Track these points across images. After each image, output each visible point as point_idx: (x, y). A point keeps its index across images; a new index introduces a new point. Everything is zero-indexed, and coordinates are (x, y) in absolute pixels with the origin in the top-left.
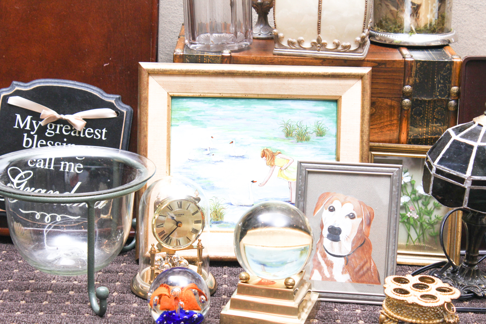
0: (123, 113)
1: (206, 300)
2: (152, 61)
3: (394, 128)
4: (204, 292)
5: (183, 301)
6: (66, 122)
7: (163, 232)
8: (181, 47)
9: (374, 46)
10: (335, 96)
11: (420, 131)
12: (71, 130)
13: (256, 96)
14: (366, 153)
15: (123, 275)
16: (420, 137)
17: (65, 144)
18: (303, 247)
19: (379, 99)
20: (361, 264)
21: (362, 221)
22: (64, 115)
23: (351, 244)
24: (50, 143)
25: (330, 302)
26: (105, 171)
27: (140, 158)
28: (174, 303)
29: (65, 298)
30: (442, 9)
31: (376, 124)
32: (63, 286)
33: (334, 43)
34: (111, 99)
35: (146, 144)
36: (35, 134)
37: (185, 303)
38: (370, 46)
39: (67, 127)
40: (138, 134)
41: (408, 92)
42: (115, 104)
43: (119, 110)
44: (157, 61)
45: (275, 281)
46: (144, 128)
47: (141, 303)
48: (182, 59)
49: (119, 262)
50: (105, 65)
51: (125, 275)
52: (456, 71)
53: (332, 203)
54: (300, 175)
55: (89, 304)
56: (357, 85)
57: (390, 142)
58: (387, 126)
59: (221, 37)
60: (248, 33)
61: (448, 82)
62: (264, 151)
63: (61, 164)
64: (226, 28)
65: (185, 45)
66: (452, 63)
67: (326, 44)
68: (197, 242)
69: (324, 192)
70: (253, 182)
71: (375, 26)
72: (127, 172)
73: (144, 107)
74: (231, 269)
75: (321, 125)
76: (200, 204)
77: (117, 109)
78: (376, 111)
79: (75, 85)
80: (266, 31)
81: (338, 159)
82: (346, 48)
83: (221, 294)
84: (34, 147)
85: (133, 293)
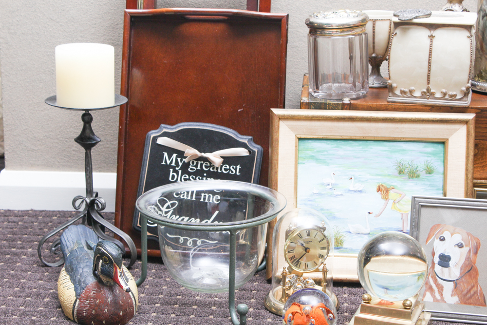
0: (255, 152)
1: (334, 318)
2: (280, 108)
5: (314, 318)
6: (206, 160)
7: (294, 257)
8: (307, 95)
9: (476, 95)
10: (443, 139)
12: (210, 166)
13: (373, 139)
14: (470, 189)
15: (257, 293)
17: (205, 178)
18: (420, 273)
19: (481, 141)
20: (469, 288)
21: (470, 250)
22: (205, 153)
23: (459, 270)
24: (192, 177)
25: (440, 321)
26: (242, 203)
27: (270, 191)
28: (305, 320)
29: (209, 313)
31: (478, 164)
32: (206, 302)
33: (441, 92)
34: (245, 139)
35: (277, 179)
36: (179, 169)
37: (316, 320)
38: (472, 94)
39: (207, 164)
40: (269, 170)
42: (248, 144)
43: (251, 149)
44: (284, 107)
45: (394, 302)
46: (275, 166)
47: (274, 318)
48: (308, 106)
49: (252, 281)
50: (239, 110)
51: (258, 293)
53: (442, 233)
54: (414, 208)
55: (229, 318)
56: (462, 130)
59: (340, 86)
60: (365, 83)
62: (379, 186)
63: (201, 196)
64: (345, 78)
65: (309, 94)
67: (435, 93)
68: (322, 265)
69: (435, 223)
70: (369, 213)
71: (475, 76)
72: (260, 205)
73: (275, 147)
74: (350, 289)
75: (430, 164)
76: (326, 233)
77: (250, 148)
78: (478, 152)
79: (214, 127)
80: (378, 81)
81: (445, 195)
82: (453, 97)
83: (343, 312)
84: (179, 180)
85: (266, 309)
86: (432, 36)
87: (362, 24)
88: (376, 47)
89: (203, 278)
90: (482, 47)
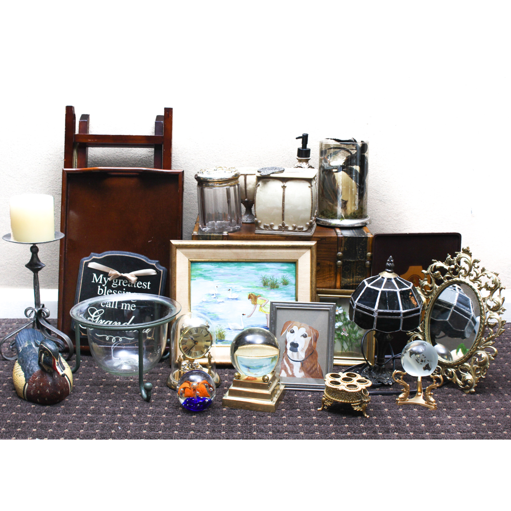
0: (161, 272)
2: (178, 239)
3: (332, 279)
4: (211, 385)
5: (199, 391)
6: (125, 278)
7: (186, 348)
8: (197, 230)
9: (319, 227)
10: (294, 260)
11: (348, 280)
12: (128, 283)
13: (244, 261)
14: (314, 295)
15: (162, 375)
16: (348, 285)
17: (124, 292)
18: (273, 356)
19: (322, 261)
20: (311, 366)
21: (311, 339)
22: (124, 273)
23: (304, 353)
24: (115, 292)
25: (292, 390)
26: (150, 309)
27: (171, 300)
28: (193, 393)
29: (125, 390)
30: (361, 203)
31: (320, 277)
32: (124, 383)
33: (293, 226)
34: (153, 263)
35: (175, 292)
36: (105, 286)
38: (316, 227)
39: (125, 281)
40: (170, 285)
41: (340, 257)
42: (156, 266)
44: (181, 239)
45: (256, 378)
46: (174, 282)
47: (173, 393)
48: (197, 238)
49: (159, 367)
50: (149, 242)
52: (370, 243)
53: (292, 328)
55: (140, 394)
56: (308, 254)
57: (330, 288)
58: (327, 278)
59: (222, 223)
60: (239, 220)
61: (365, 250)
62: (250, 295)
63: (121, 305)
64: (224, 217)
65: (199, 228)
66: (367, 238)
67: (288, 227)
68: (208, 353)
69: (287, 321)
71: (319, 214)
72: (163, 310)
73: (174, 268)
74: (230, 370)
76: (209, 330)
77: (157, 269)
78: (320, 268)
80: (251, 218)
81: (297, 300)
82: (301, 230)
83: (223, 386)
84: (105, 294)
85: (168, 386)
86: (284, 186)
87: (236, 177)
88: (248, 194)
89: (121, 365)
90: (323, 193)
